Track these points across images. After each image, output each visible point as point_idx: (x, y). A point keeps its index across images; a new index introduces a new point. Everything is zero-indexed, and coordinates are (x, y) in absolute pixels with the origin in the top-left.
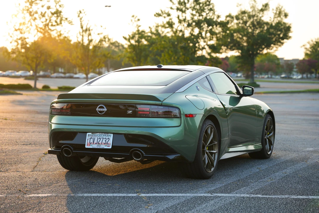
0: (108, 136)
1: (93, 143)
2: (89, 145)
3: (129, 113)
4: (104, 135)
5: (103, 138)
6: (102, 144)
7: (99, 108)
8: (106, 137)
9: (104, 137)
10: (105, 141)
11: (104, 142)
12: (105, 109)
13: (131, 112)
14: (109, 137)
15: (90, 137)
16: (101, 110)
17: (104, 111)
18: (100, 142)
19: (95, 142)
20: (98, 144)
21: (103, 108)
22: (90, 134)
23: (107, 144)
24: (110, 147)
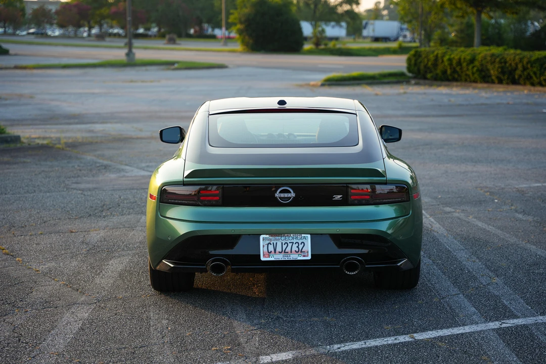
0: (301, 239)
1: (275, 252)
2: (267, 256)
3: (336, 198)
4: (293, 238)
5: (293, 243)
6: (291, 252)
7: (280, 193)
8: (297, 241)
9: (295, 241)
10: (298, 247)
11: (295, 248)
12: (292, 195)
13: (340, 198)
14: (304, 241)
15: (268, 242)
16: (286, 195)
17: (291, 198)
18: (288, 249)
19: (279, 249)
20: (285, 252)
21: (288, 192)
22: (266, 238)
23: (301, 252)
24: (309, 258)
